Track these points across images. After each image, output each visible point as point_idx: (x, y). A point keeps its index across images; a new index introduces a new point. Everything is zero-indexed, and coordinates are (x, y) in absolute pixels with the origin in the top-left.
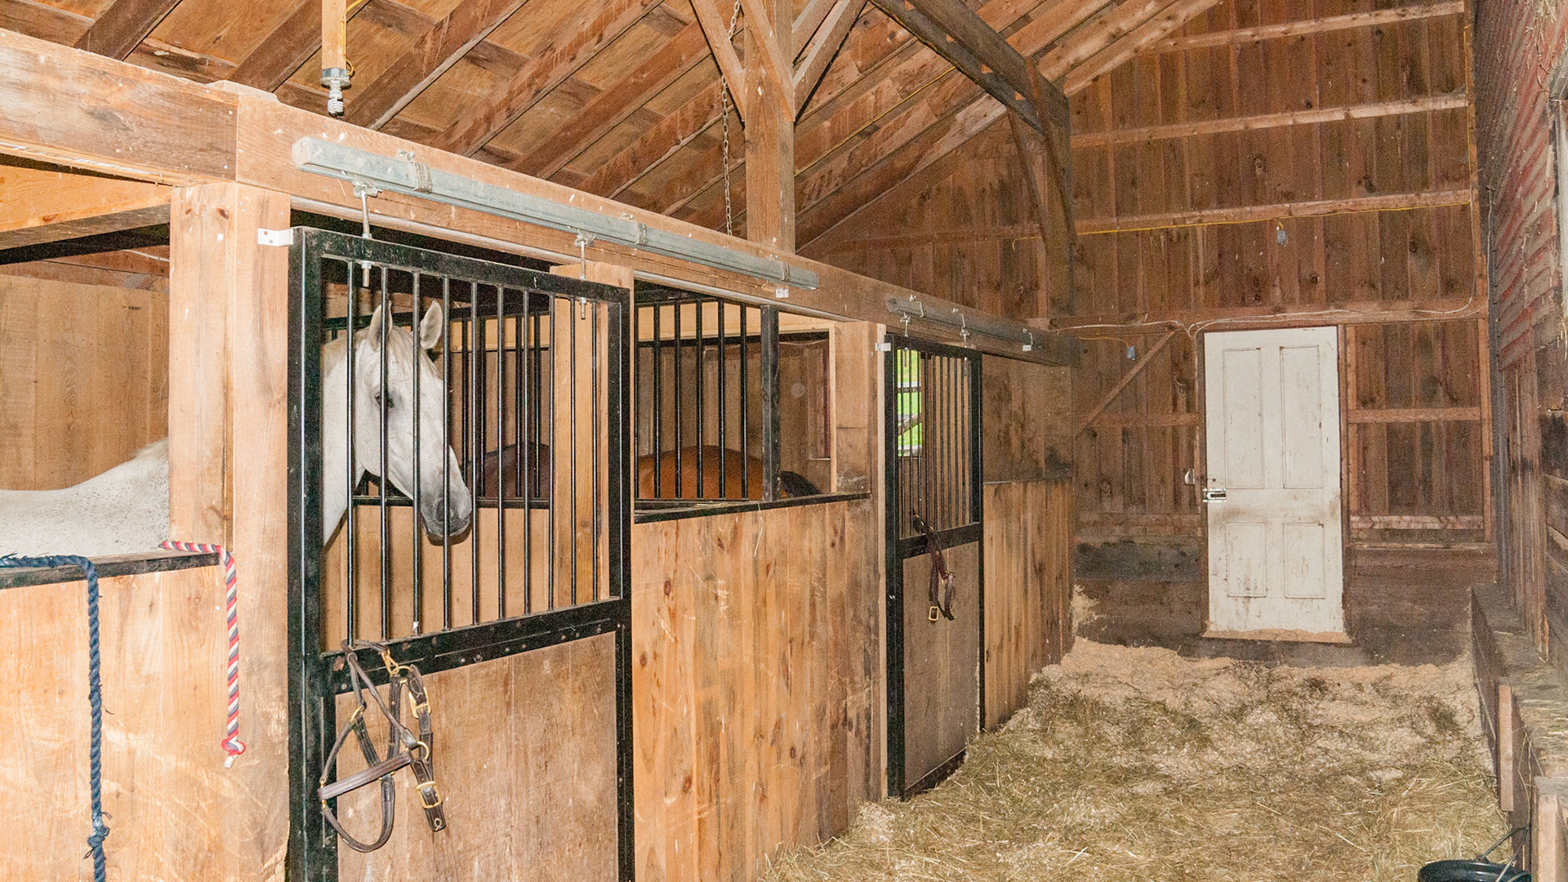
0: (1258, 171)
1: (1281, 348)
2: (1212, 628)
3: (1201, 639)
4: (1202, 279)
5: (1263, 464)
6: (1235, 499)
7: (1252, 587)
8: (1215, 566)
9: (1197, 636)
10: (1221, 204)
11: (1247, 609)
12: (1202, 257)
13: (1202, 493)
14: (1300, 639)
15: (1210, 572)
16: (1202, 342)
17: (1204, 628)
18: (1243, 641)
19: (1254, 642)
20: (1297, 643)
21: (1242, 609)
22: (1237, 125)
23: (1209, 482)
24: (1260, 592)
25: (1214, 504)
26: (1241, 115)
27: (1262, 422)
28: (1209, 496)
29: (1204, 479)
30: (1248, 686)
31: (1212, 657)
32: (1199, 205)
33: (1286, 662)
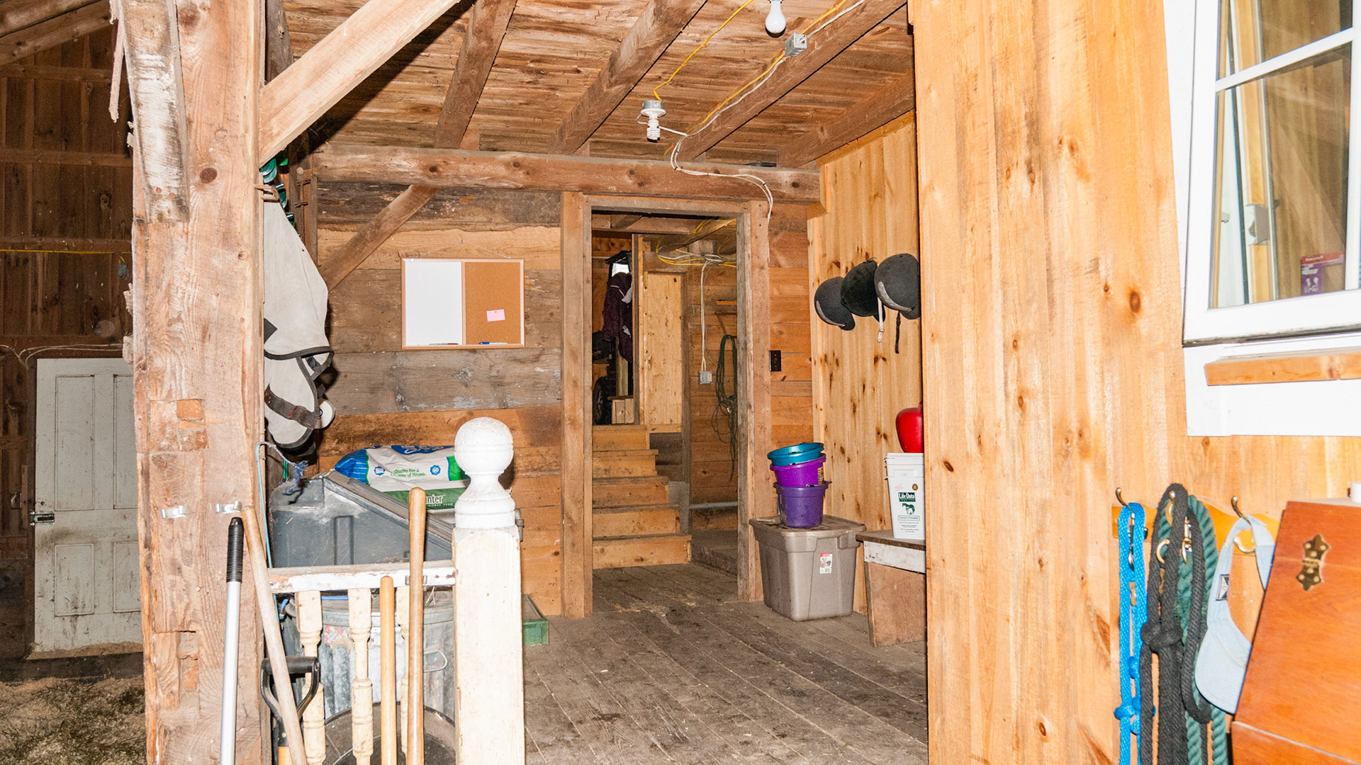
0: (104, 206)
1: (115, 376)
2: (38, 649)
3: (25, 661)
4: (40, 304)
5: (93, 486)
6: (61, 522)
7: (80, 605)
8: (42, 588)
9: (20, 660)
10: (63, 233)
11: (75, 627)
12: (41, 283)
13: (30, 515)
14: (126, 651)
15: (37, 594)
16: (34, 367)
17: (29, 650)
18: (70, 659)
19: (80, 659)
20: (123, 656)
21: (68, 626)
22: (86, 160)
23: (37, 505)
24: (87, 610)
25: (41, 529)
26: (89, 150)
27: (93, 446)
28: (36, 519)
29: (32, 502)
30: (60, 708)
31: (37, 679)
32: (40, 231)
33: (112, 675)
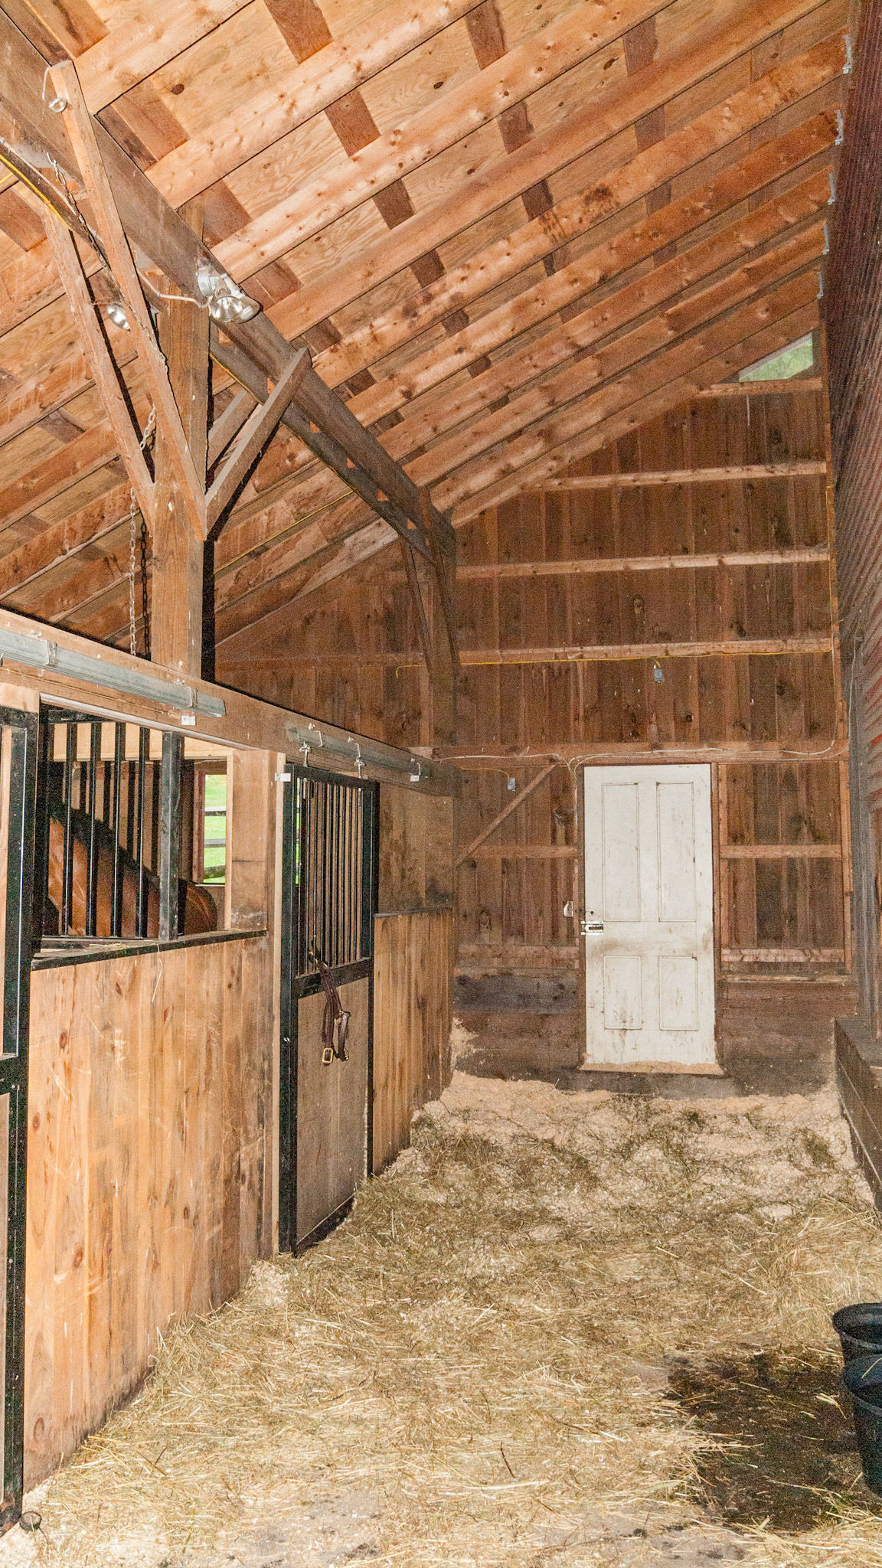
0: (637, 611)
1: (658, 784)
2: (589, 1061)
3: (579, 1072)
4: (581, 713)
5: (639, 897)
6: (613, 932)
7: (628, 1019)
8: (593, 999)
9: (573, 1069)
10: (601, 642)
11: (623, 1042)
12: (582, 694)
13: (580, 925)
14: (674, 1071)
15: (588, 1005)
16: (582, 776)
17: (581, 1061)
18: (621, 1074)
19: (630, 1074)
20: (672, 1075)
21: (617, 1040)
22: (617, 565)
23: (588, 914)
24: (635, 1025)
25: (592, 937)
26: (621, 556)
27: (638, 856)
28: (587, 928)
29: (582, 912)
30: (628, 1120)
31: (591, 1090)
32: (581, 641)
33: (661, 1094)
